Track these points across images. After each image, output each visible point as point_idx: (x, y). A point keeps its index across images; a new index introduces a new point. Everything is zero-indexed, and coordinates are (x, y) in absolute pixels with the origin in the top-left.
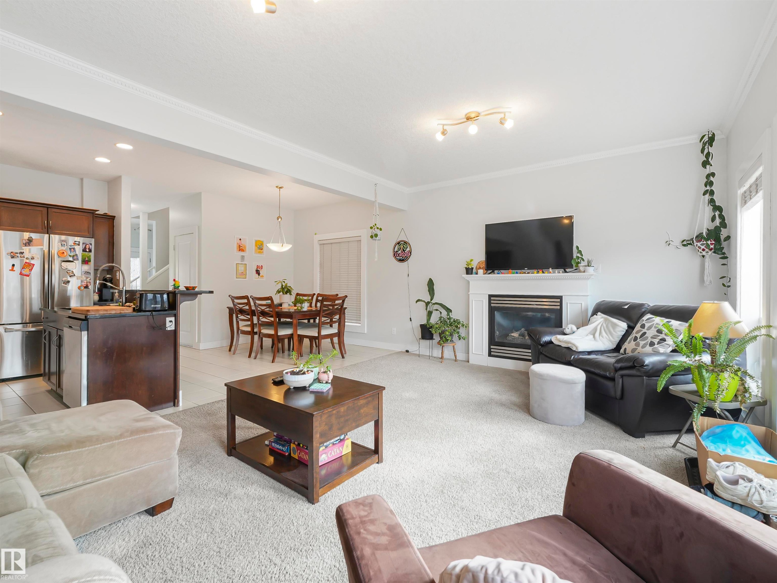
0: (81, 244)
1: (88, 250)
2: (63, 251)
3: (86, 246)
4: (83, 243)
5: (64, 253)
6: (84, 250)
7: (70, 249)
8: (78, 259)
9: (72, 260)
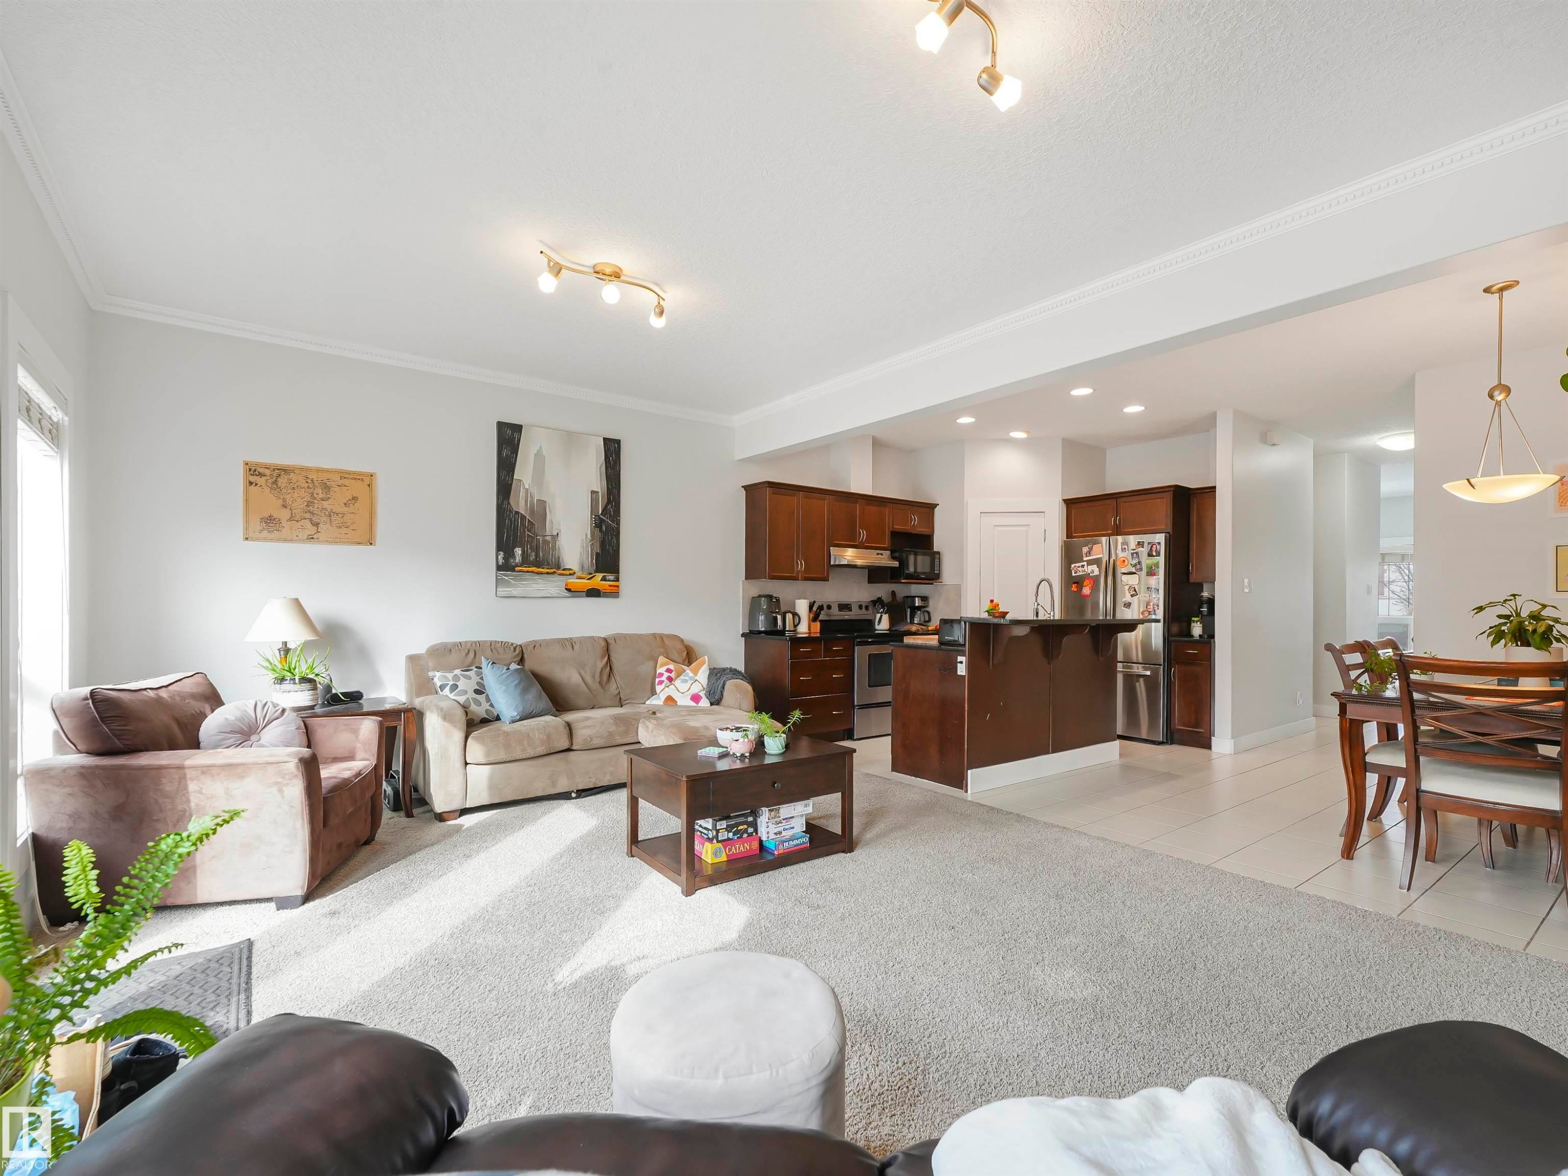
0: (1146, 545)
1: (1154, 554)
2: (1123, 559)
3: (1152, 547)
4: (1149, 543)
5: (1124, 561)
6: (1150, 555)
7: (1132, 554)
8: (1141, 569)
9: (1134, 571)
